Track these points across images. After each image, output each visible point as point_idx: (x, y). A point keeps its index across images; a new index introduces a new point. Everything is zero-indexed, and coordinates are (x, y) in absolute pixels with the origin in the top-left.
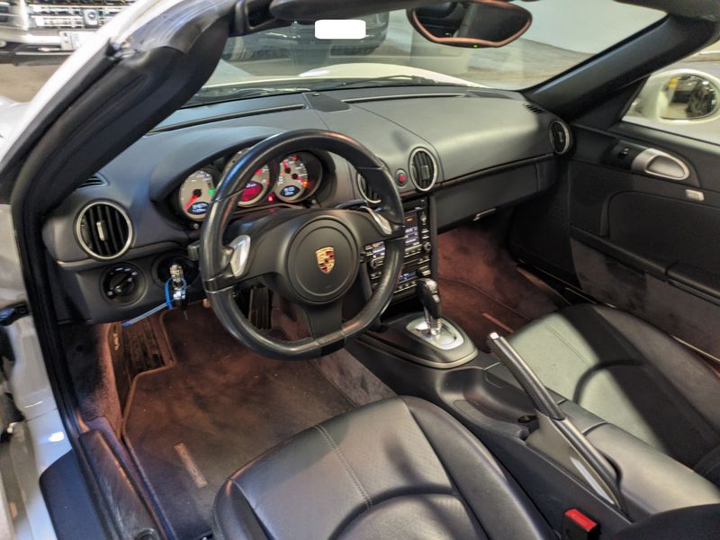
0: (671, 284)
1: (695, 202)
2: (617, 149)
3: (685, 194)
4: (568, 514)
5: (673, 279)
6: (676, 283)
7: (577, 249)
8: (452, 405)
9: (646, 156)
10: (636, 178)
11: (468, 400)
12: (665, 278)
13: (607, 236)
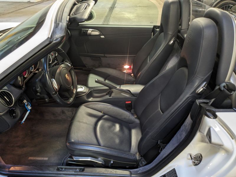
0: (106, 57)
1: (103, 38)
2: (82, 31)
3: (101, 37)
4: (126, 103)
5: (106, 56)
6: (107, 57)
7: (83, 58)
8: (92, 100)
9: (90, 31)
10: (89, 37)
11: (93, 98)
12: (105, 57)
13: (88, 53)
